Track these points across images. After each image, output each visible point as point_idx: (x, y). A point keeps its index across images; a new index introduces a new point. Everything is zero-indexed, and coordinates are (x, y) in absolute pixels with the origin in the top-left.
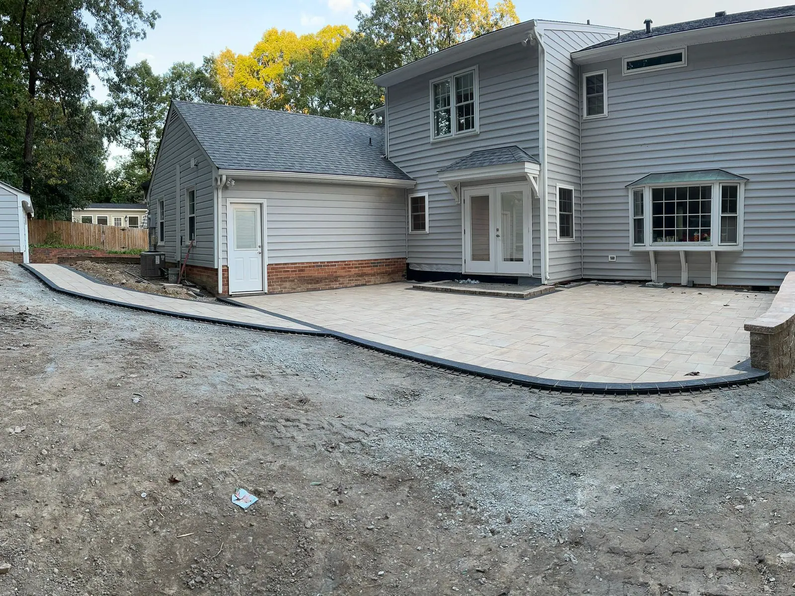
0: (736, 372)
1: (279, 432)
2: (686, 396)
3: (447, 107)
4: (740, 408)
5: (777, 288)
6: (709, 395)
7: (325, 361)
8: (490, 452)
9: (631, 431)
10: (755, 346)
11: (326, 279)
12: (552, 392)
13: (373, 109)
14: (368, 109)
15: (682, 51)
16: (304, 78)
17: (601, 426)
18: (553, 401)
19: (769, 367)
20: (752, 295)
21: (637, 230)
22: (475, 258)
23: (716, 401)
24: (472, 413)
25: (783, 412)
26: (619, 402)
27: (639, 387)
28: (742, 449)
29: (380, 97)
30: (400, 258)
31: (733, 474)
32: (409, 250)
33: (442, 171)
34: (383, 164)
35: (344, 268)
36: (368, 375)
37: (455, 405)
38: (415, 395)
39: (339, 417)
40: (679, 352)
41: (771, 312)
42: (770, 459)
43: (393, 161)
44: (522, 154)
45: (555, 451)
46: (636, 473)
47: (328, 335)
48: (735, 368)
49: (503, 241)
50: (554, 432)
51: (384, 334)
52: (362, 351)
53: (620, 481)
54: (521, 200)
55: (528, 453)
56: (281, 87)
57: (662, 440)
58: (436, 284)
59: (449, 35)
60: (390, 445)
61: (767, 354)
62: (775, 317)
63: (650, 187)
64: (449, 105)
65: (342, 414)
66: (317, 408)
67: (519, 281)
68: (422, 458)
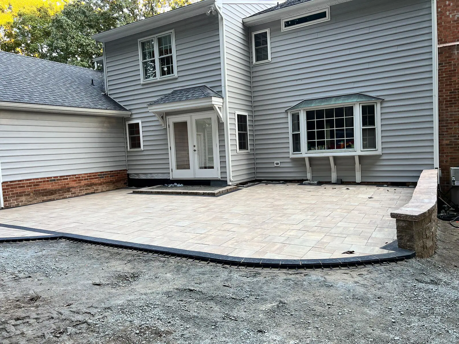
0: (386, 252)
1: (8, 332)
2: (344, 270)
3: (152, 59)
4: (392, 281)
5: (415, 184)
6: (363, 269)
7: (57, 260)
8: (194, 317)
9: (302, 297)
10: (400, 230)
11: (59, 190)
12: (240, 267)
13: (95, 58)
14: (91, 57)
15: (327, 10)
16: (33, 29)
17: (279, 293)
18: (241, 274)
19: (414, 248)
20: (391, 189)
21: (295, 142)
22: (179, 167)
23: (370, 275)
24: (181, 287)
25: (431, 286)
26: (291, 274)
27: (306, 263)
28: (398, 315)
29: (100, 50)
30: (122, 170)
31: (392, 336)
32: (129, 164)
33: (151, 104)
34: (104, 99)
35: (75, 181)
36: (95, 266)
37: (167, 281)
38: (135, 277)
39: (68, 305)
40: (336, 235)
41: (413, 203)
42: (424, 326)
43: (112, 97)
44: (210, 91)
45: (244, 313)
46: (309, 331)
47: (61, 238)
48: (384, 248)
49: (198, 154)
50: (243, 298)
51: (108, 231)
52: (90, 246)
53: (297, 338)
54: (210, 124)
55: (223, 316)
56: (11, 33)
57: (328, 305)
58: (150, 189)
59: (152, 9)
60: (113, 320)
61: (412, 237)
62: (417, 207)
63: (304, 110)
64: (154, 57)
65: (70, 302)
66: (47, 302)
67: (211, 183)
68: (140, 326)
